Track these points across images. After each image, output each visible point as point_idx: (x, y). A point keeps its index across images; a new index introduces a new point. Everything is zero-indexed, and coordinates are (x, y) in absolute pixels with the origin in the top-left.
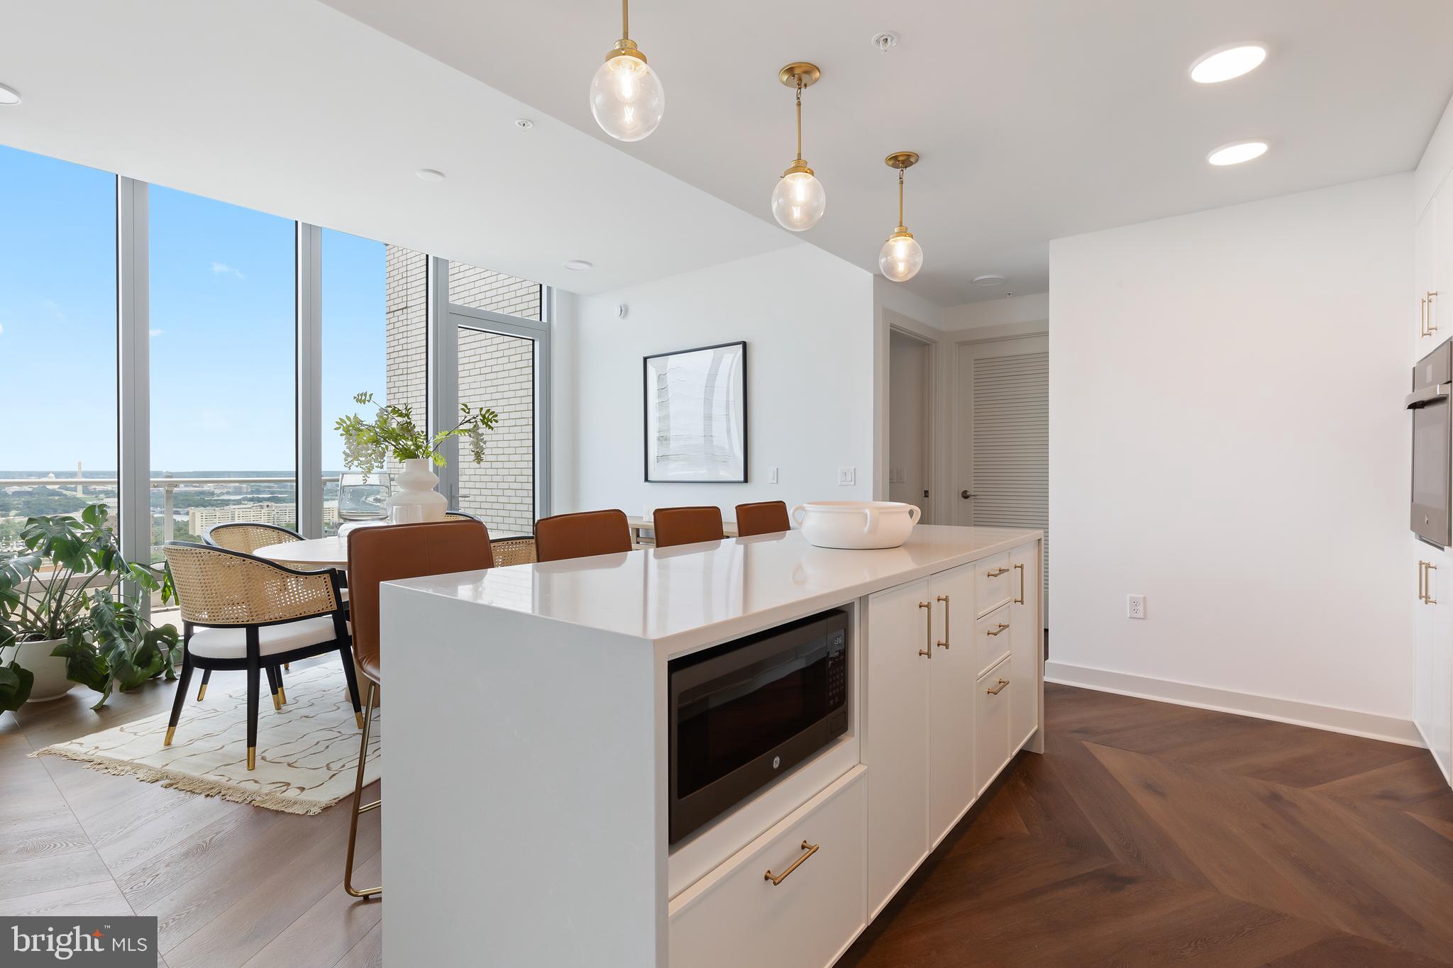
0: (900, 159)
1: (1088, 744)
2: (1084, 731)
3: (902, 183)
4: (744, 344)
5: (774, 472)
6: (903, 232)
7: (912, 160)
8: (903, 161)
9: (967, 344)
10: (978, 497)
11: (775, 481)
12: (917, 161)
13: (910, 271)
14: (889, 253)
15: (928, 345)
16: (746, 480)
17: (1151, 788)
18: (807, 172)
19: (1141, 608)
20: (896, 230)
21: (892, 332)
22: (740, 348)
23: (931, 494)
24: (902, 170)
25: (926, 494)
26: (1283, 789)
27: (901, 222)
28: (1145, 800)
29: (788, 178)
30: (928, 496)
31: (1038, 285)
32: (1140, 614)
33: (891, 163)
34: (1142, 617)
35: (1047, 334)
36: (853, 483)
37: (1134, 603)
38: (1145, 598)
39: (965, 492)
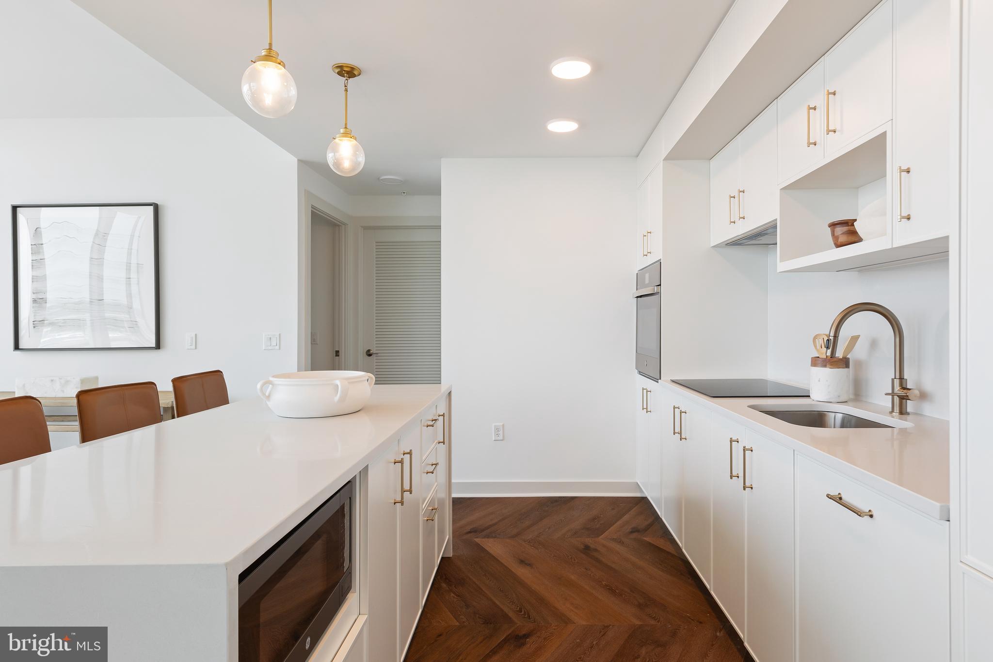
0: (346, 69)
1: (477, 540)
2: (474, 531)
3: (346, 90)
4: (156, 208)
5: (192, 338)
6: (347, 134)
7: (356, 73)
8: (348, 72)
9: (370, 228)
10: (379, 355)
11: (194, 347)
12: (359, 74)
13: (354, 169)
14: (335, 151)
15: (339, 226)
16: (158, 346)
17: (522, 562)
18: (280, 64)
19: (501, 433)
20: (342, 131)
21: (313, 212)
22: (151, 208)
23: (342, 354)
24: (347, 79)
25: (337, 353)
26: (589, 541)
27: (346, 124)
28: (522, 572)
29: (259, 65)
30: (338, 356)
31: (433, 190)
32: (501, 438)
33: (337, 71)
34: (502, 439)
35: (439, 227)
36: (277, 347)
37: (497, 429)
38: (503, 425)
39: (369, 351)
